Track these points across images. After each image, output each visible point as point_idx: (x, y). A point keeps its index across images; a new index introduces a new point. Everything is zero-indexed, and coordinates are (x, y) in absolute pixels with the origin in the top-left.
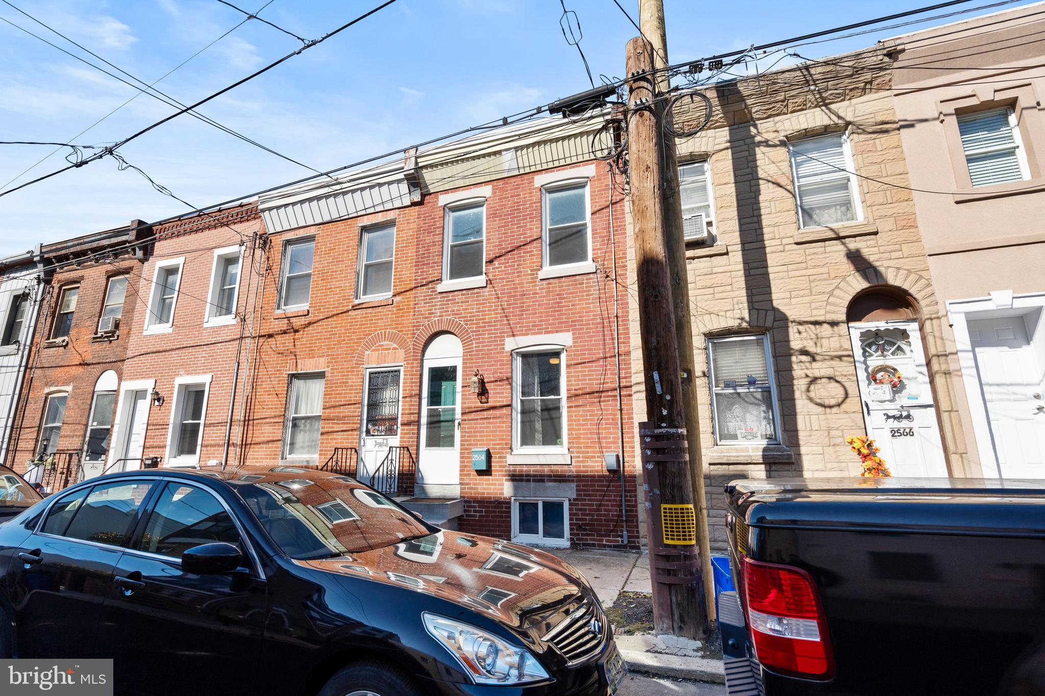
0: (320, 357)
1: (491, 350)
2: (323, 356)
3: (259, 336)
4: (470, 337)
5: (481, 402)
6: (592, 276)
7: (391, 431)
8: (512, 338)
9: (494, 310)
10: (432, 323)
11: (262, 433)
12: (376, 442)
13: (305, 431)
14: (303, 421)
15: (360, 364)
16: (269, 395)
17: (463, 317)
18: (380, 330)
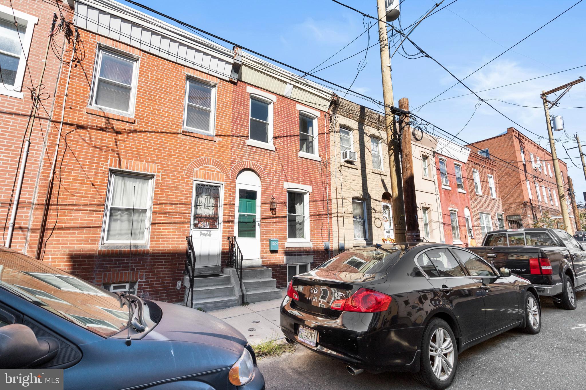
0: (150, 162)
1: (277, 186)
2: (153, 162)
3: (64, 123)
4: (266, 176)
5: (272, 214)
6: (319, 162)
7: (214, 226)
8: (287, 182)
9: (278, 165)
10: (243, 162)
11: (72, 220)
12: (201, 232)
13: (122, 221)
14: (120, 212)
15: (190, 177)
16: (82, 183)
17: (261, 164)
18: (206, 156)
